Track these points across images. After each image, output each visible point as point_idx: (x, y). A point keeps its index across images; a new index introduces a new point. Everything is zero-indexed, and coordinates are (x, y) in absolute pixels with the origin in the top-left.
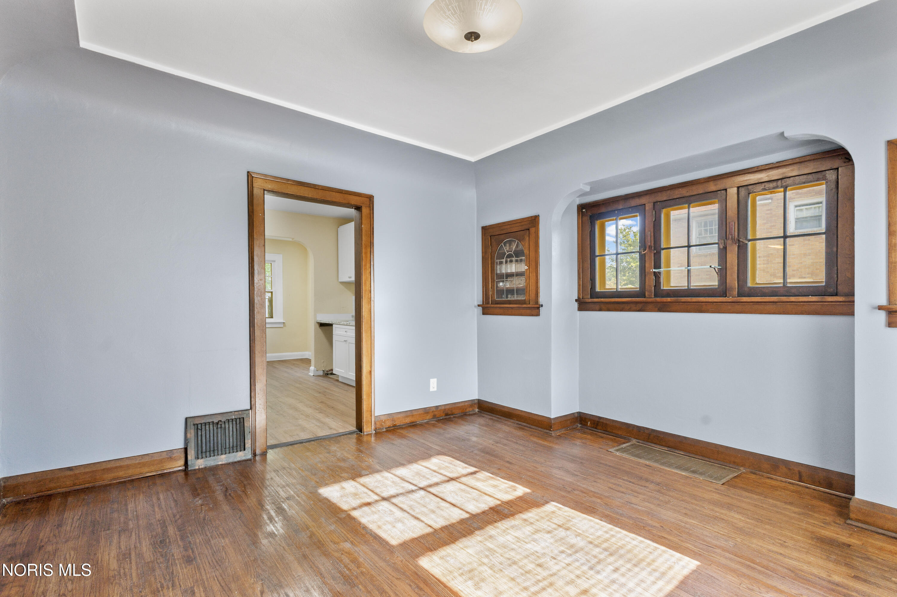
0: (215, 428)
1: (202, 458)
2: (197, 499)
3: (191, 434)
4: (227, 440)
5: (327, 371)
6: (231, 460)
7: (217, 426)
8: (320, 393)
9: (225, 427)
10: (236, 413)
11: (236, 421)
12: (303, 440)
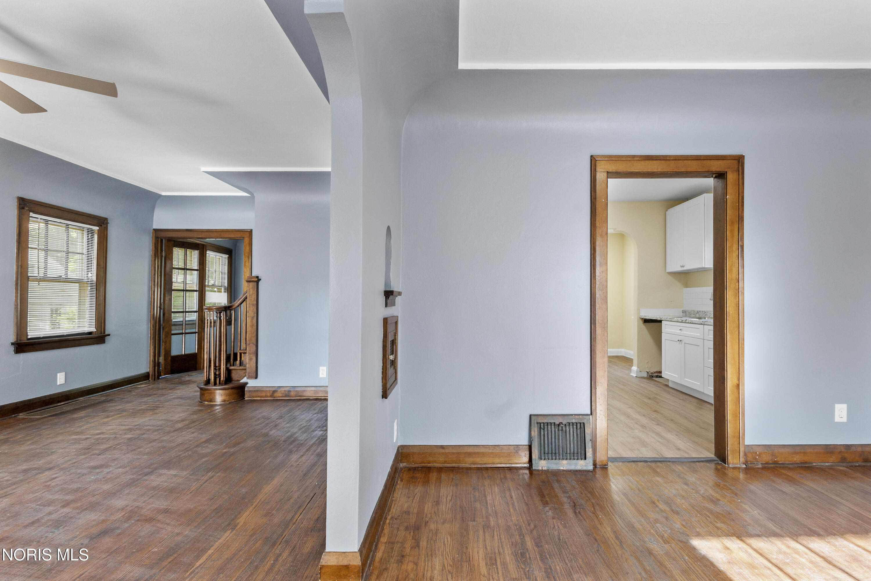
0: (556, 430)
1: (545, 460)
2: (547, 508)
3: (535, 433)
4: (568, 445)
5: (652, 373)
6: (572, 467)
7: (559, 428)
8: (650, 399)
9: (566, 430)
10: (576, 416)
11: (577, 426)
12: (646, 458)
